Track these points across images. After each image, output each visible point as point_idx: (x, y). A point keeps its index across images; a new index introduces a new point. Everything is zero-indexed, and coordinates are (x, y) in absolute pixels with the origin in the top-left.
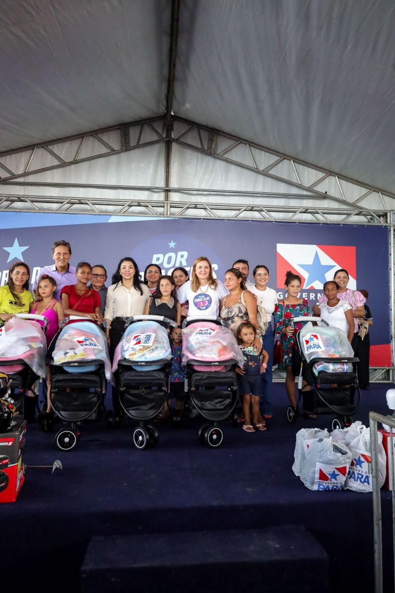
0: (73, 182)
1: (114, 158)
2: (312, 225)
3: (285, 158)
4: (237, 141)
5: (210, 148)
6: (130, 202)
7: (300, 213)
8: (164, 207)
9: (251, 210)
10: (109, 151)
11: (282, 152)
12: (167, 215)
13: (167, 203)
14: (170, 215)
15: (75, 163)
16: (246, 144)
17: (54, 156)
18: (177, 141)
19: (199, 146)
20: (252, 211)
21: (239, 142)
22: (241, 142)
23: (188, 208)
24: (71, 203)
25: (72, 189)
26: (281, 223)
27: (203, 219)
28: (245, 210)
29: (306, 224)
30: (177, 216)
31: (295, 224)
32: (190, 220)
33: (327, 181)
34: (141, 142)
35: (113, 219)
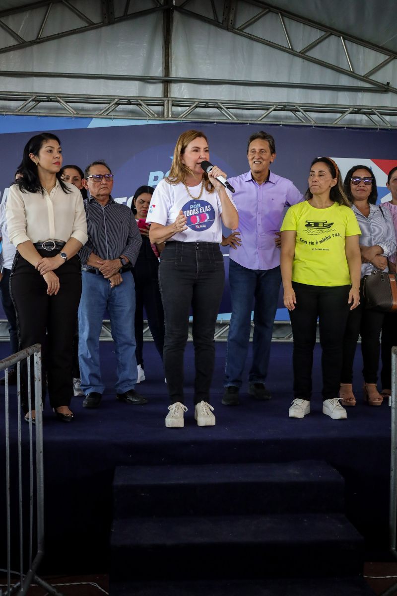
0: (36, 70)
1: (91, 34)
2: (366, 131)
3: (331, 34)
4: (265, 9)
5: (226, 19)
6: (117, 100)
7: (350, 113)
8: (163, 105)
9: (281, 110)
10: (86, 25)
11: (328, 25)
12: (168, 117)
13: (168, 101)
14: (172, 117)
15: (38, 43)
16: (278, 14)
17: (8, 32)
18: (180, 9)
19: (211, 17)
20: (284, 110)
21: (267, 10)
22: (270, 11)
23: (196, 107)
24: (36, 101)
25: (35, 79)
26: (324, 129)
27: (217, 122)
28: (274, 110)
29: (358, 130)
30: (182, 119)
31: (343, 129)
32: (199, 125)
33: (390, 66)
34: (130, 12)
35: (95, 124)
